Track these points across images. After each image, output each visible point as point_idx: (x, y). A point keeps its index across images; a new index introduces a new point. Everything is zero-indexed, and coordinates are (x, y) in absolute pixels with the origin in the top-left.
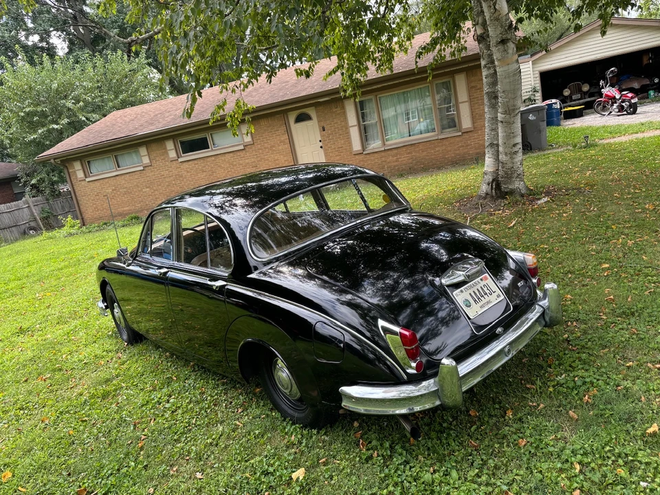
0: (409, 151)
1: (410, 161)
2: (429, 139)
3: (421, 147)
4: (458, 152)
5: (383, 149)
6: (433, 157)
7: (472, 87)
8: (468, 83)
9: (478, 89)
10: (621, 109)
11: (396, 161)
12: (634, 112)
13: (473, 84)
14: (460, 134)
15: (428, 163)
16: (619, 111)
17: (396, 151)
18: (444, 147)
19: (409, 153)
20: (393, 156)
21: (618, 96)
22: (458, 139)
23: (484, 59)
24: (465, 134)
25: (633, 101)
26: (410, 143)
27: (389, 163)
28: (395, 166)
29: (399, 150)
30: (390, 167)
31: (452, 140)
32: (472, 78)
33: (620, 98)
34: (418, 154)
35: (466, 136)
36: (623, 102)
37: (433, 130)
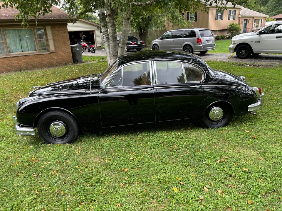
0: (24, 58)
1: (25, 63)
2: (35, 54)
3: (30, 56)
4: (49, 61)
5: (9, 56)
6: (37, 62)
7: (54, 33)
8: (52, 31)
9: (57, 34)
10: (89, 51)
11: (17, 63)
12: (94, 53)
13: (54, 32)
14: (49, 53)
15: (35, 65)
16: (89, 52)
17: (17, 58)
18: (42, 58)
19: (24, 60)
20: (15, 61)
21: (88, 46)
22: (48, 55)
23: (111, 23)
24: (52, 53)
25: (94, 48)
26: (25, 55)
27: (13, 64)
28: (16, 66)
29: (19, 58)
30: (14, 66)
31: (46, 55)
32: (54, 29)
33: (89, 47)
34: (29, 60)
35: (52, 54)
36: (90, 48)
37: (35, 50)
